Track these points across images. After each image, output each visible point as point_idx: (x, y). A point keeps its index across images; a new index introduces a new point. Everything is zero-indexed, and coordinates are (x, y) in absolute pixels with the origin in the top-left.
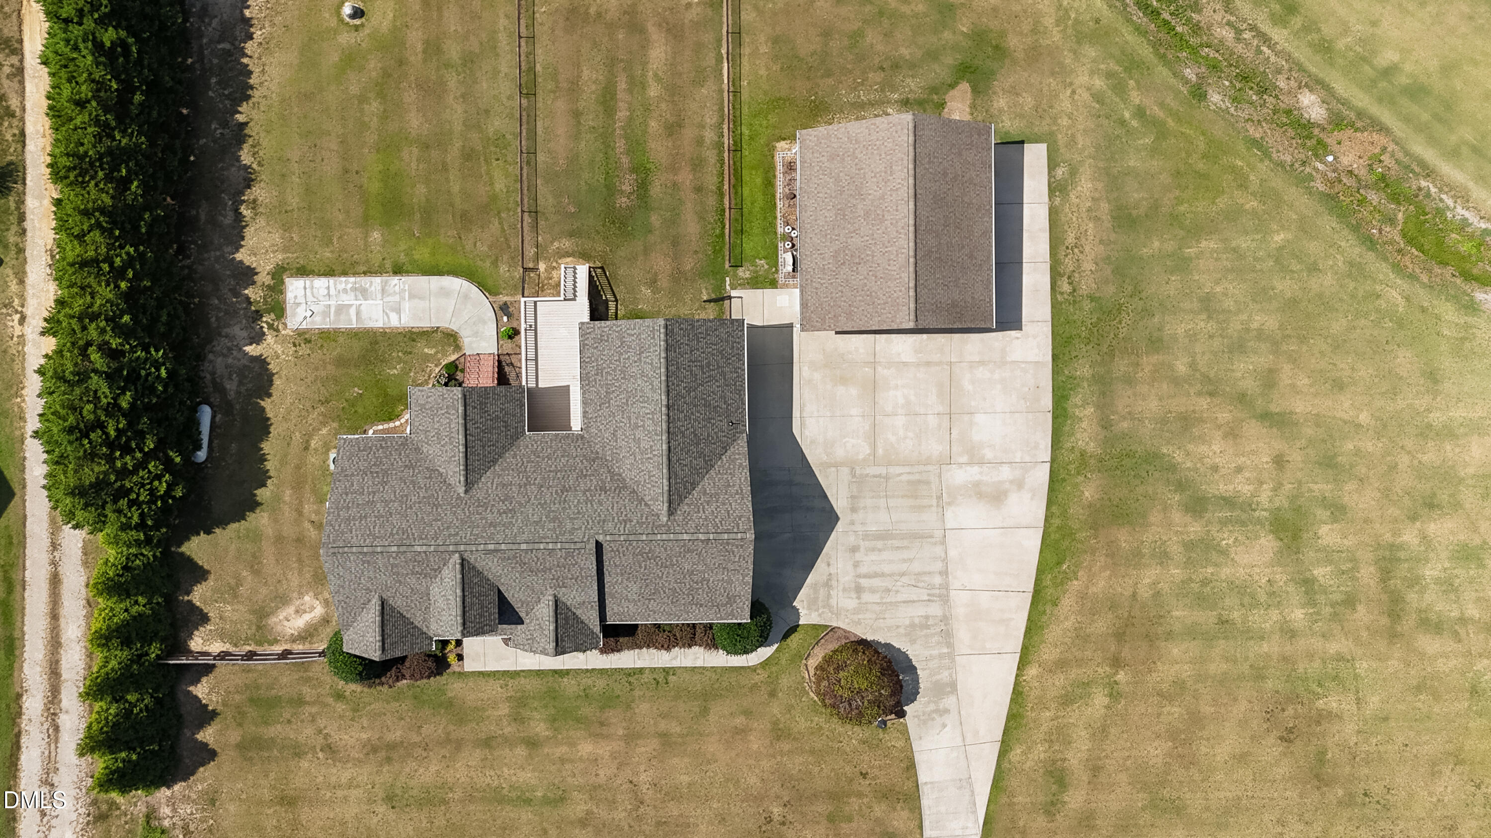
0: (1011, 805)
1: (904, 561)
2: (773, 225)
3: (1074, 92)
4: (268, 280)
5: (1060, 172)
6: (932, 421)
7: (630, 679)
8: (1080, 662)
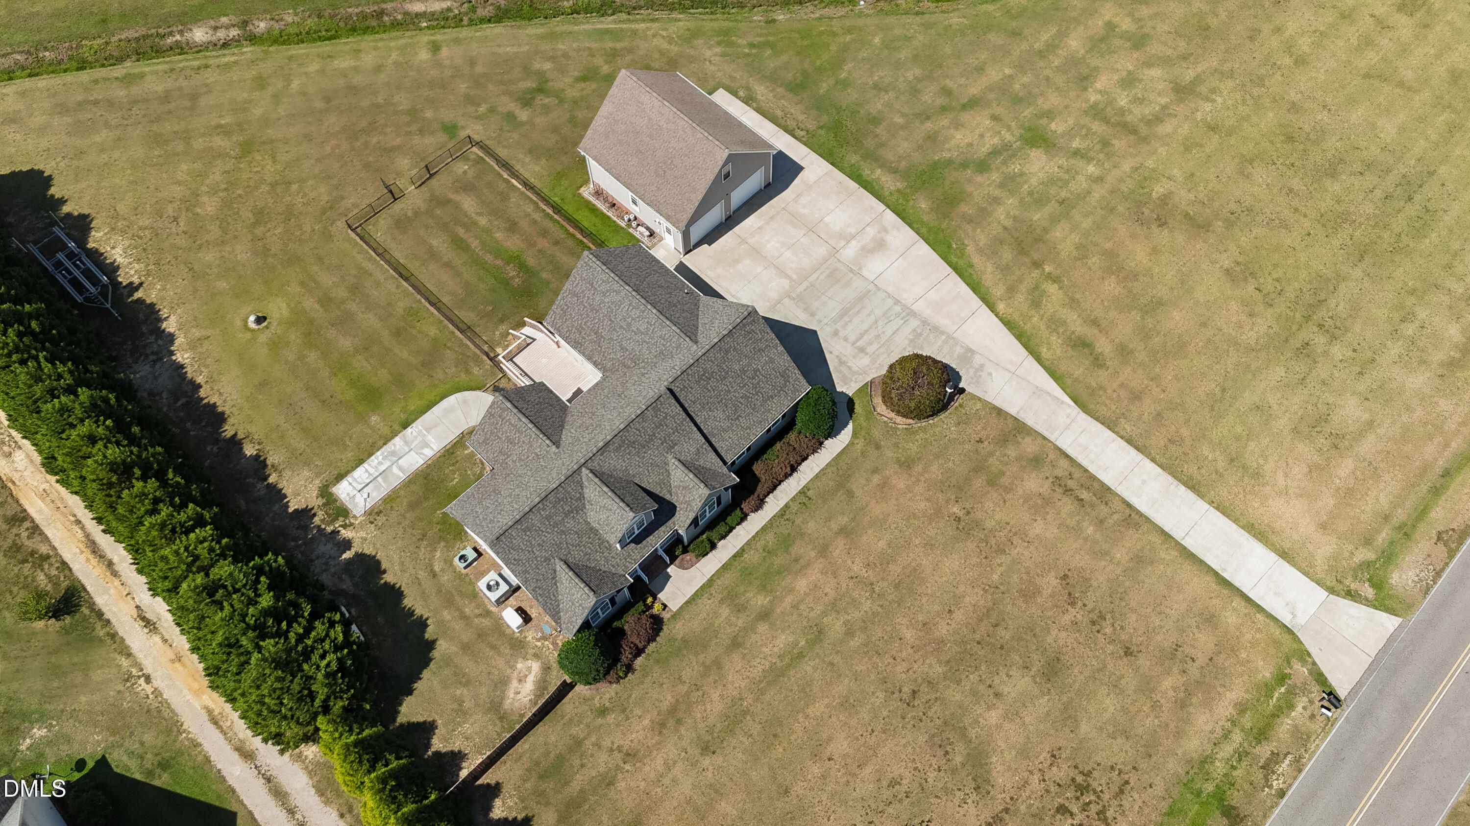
0: (1076, 380)
1: (869, 315)
2: (618, 226)
3: (710, 61)
4: (320, 502)
5: (741, 93)
6: (805, 240)
7: (785, 517)
8: (1020, 281)
